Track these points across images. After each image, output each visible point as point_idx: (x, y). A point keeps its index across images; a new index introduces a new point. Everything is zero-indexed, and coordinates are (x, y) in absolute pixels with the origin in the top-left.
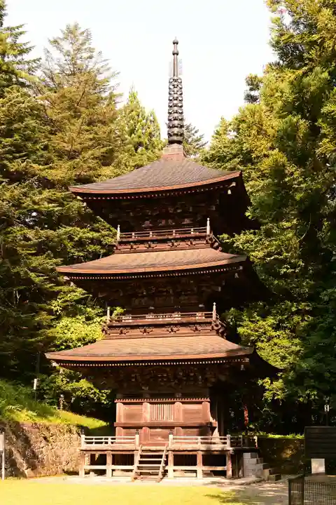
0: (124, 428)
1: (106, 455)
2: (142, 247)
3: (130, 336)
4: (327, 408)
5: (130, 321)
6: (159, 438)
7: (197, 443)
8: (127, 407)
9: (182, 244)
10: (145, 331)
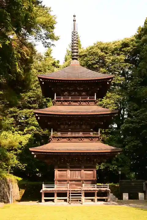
0: (58, 181)
1: (54, 193)
2: (66, 103)
3: (62, 141)
4: (120, 173)
5: (60, 135)
6: (74, 186)
7: (95, 187)
8: (59, 172)
9: (84, 103)
10: (69, 140)
